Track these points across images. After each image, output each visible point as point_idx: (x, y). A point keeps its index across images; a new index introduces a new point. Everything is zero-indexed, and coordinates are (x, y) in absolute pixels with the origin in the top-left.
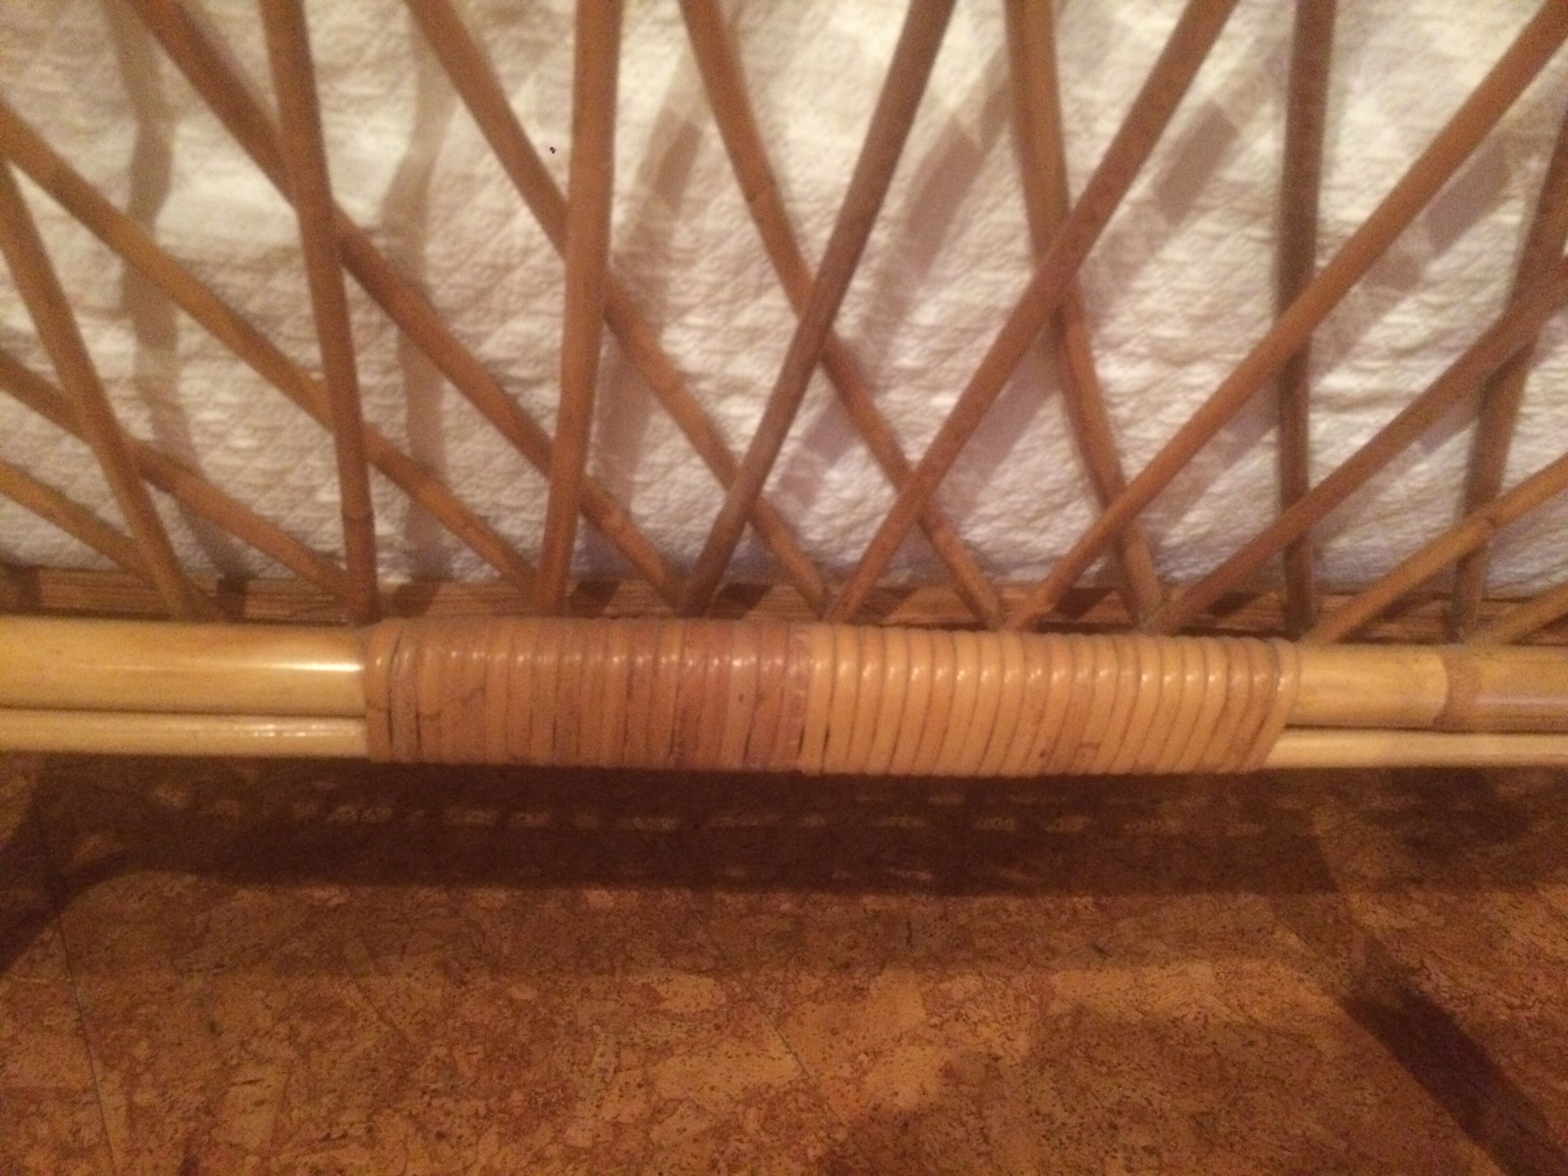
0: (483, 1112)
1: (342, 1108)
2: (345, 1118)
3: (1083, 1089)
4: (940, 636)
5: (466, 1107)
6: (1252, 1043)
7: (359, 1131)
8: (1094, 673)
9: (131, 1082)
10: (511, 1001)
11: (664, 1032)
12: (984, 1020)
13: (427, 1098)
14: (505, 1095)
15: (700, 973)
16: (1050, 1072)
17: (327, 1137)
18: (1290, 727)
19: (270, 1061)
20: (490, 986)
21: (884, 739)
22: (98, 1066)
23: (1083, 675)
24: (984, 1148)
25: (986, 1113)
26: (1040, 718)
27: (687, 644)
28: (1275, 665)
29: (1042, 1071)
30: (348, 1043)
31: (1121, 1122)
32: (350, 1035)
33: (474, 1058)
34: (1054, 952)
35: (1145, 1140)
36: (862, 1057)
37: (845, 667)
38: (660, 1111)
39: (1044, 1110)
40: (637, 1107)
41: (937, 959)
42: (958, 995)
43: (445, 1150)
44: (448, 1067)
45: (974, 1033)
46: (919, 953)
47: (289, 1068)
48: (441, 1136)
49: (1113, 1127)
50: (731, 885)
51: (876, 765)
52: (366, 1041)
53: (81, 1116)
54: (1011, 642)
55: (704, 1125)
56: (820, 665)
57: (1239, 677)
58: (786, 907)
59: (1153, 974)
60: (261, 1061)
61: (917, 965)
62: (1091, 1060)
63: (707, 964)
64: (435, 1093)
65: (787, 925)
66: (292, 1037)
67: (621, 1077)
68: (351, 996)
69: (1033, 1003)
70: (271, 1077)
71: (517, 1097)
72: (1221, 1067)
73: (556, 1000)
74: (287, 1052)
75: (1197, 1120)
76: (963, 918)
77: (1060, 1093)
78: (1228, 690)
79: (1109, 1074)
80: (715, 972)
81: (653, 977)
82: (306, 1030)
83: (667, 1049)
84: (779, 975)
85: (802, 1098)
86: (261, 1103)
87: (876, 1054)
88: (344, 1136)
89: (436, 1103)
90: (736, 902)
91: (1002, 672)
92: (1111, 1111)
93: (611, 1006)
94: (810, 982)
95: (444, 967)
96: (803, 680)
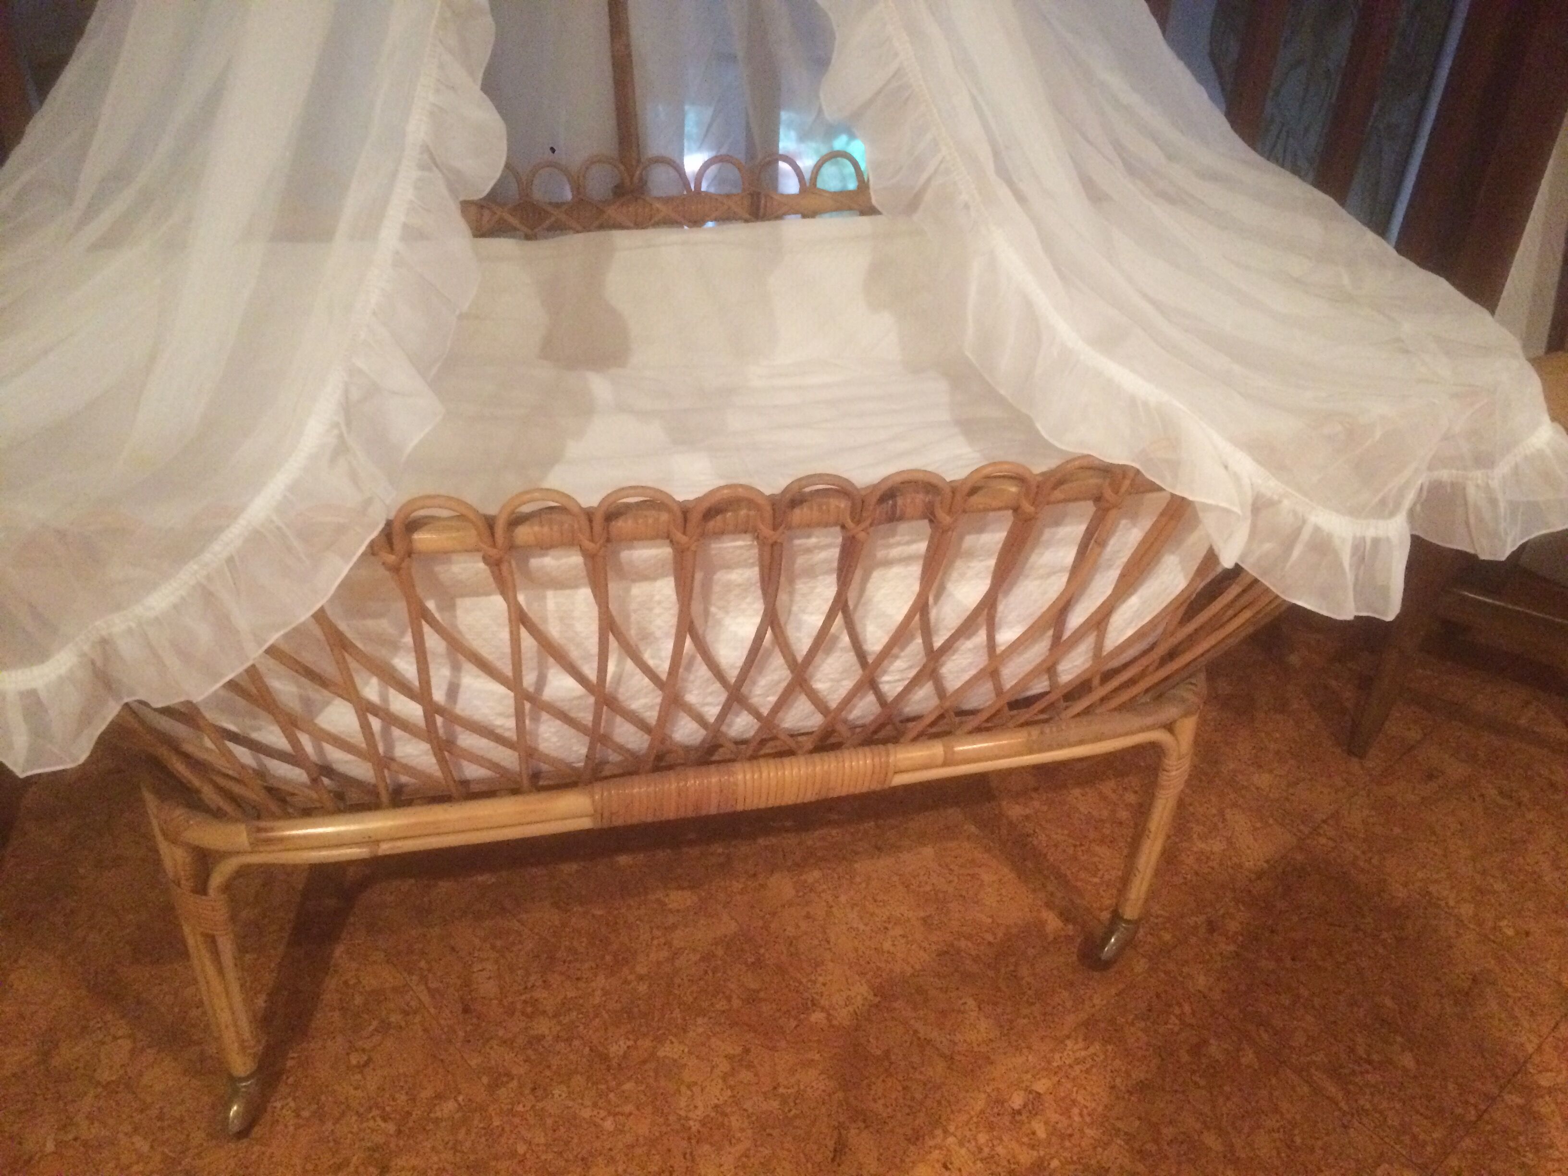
0: (594, 965)
1: (528, 974)
2: (532, 978)
3: (872, 914)
4: (778, 760)
5: (587, 965)
6: (950, 882)
7: (539, 983)
8: (829, 766)
9: (423, 979)
10: (593, 916)
11: (671, 920)
12: (824, 891)
13: (567, 964)
14: (603, 958)
15: (683, 889)
16: (856, 909)
17: (526, 988)
18: (896, 773)
19: (488, 959)
20: (580, 909)
21: (764, 798)
22: (406, 975)
23: (826, 767)
24: (828, 946)
25: (828, 931)
26: (814, 784)
27: (695, 777)
28: (888, 755)
29: (852, 908)
30: (520, 947)
31: (890, 926)
32: (520, 942)
33: (583, 945)
34: (857, 853)
35: (901, 932)
36: (767, 916)
37: (748, 776)
38: (676, 954)
39: (855, 926)
40: (664, 954)
41: (798, 865)
42: (810, 880)
43: (581, 984)
44: (571, 950)
45: (819, 897)
46: (789, 863)
47: (496, 962)
48: (578, 979)
49: (886, 928)
50: (691, 843)
51: (762, 806)
52: (529, 945)
53: (407, 998)
54: (802, 759)
55: (698, 956)
56: (740, 777)
57: (877, 760)
58: (720, 850)
59: (905, 856)
60: (482, 960)
61: (789, 869)
62: (875, 901)
63: (686, 884)
64: (570, 962)
65: (722, 859)
66: (493, 947)
67: (655, 942)
68: (516, 925)
69: (847, 879)
70: (489, 966)
71: (608, 958)
72: (936, 894)
73: (616, 912)
74: (494, 955)
75: (925, 920)
76: (810, 843)
77: (861, 918)
78: (874, 765)
79: (884, 906)
80: (691, 888)
81: (659, 894)
82: (499, 943)
83: (674, 927)
84: (722, 884)
85: (741, 938)
86: (490, 978)
87: (774, 914)
88: (533, 986)
89: (572, 966)
90: (695, 851)
91: (800, 770)
92: (885, 922)
93: (642, 911)
94: (737, 886)
95: (555, 905)
96: (736, 784)
